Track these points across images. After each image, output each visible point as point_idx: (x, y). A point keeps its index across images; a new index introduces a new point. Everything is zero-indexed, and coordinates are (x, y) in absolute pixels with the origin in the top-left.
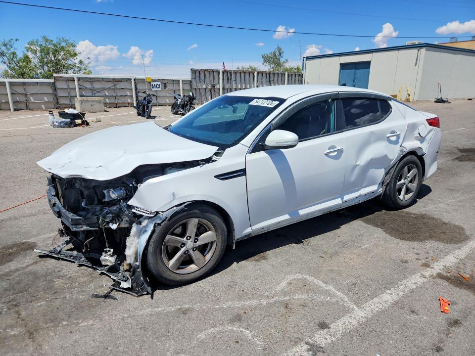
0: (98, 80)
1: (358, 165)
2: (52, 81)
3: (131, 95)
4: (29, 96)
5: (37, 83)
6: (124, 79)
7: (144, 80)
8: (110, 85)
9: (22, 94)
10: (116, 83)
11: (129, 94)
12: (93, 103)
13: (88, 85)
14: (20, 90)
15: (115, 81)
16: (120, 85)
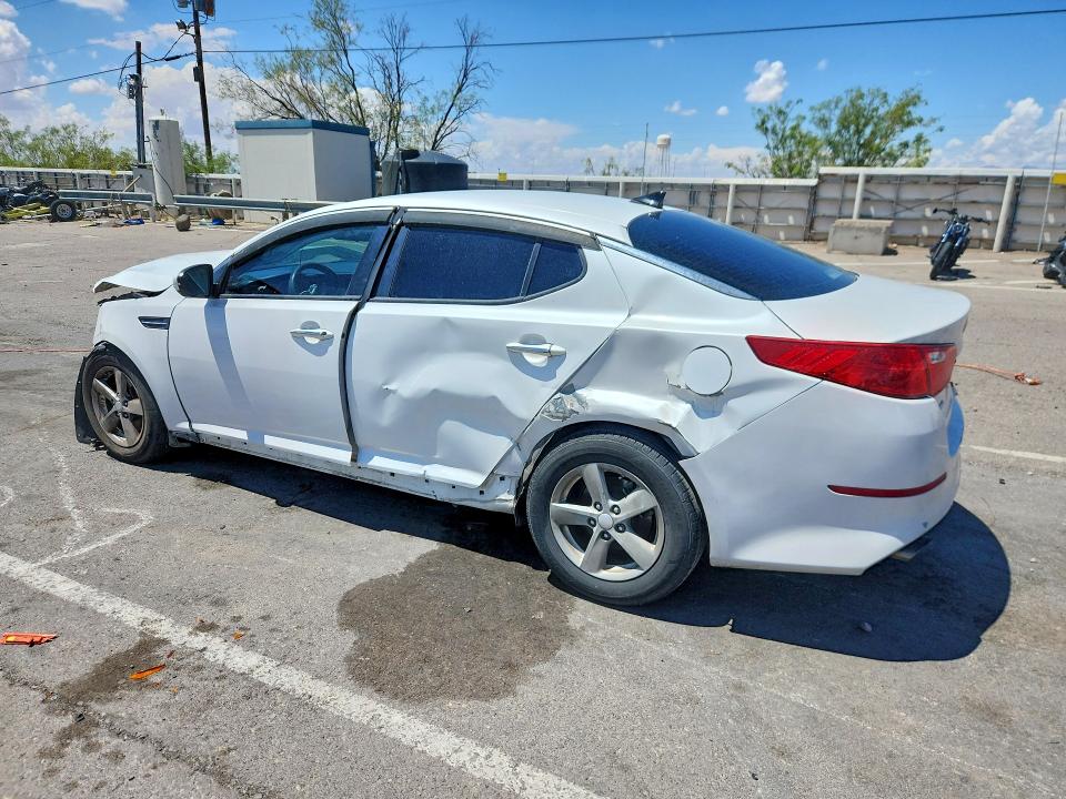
0: (915, 180)
1: (394, 392)
2: (813, 182)
3: (995, 218)
4: (762, 213)
5: (785, 187)
6: (987, 178)
7: (1046, 179)
8: (944, 193)
9: (751, 208)
10: (963, 188)
11: (989, 215)
12: (860, 234)
13: (888, 193)
14: (751, 200)
15: (963, 181)
16: (970, 194)
